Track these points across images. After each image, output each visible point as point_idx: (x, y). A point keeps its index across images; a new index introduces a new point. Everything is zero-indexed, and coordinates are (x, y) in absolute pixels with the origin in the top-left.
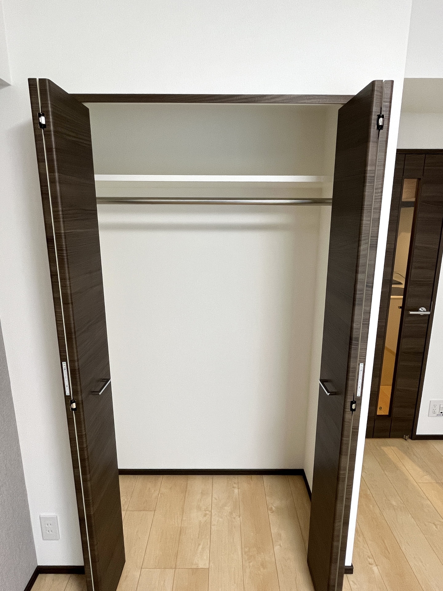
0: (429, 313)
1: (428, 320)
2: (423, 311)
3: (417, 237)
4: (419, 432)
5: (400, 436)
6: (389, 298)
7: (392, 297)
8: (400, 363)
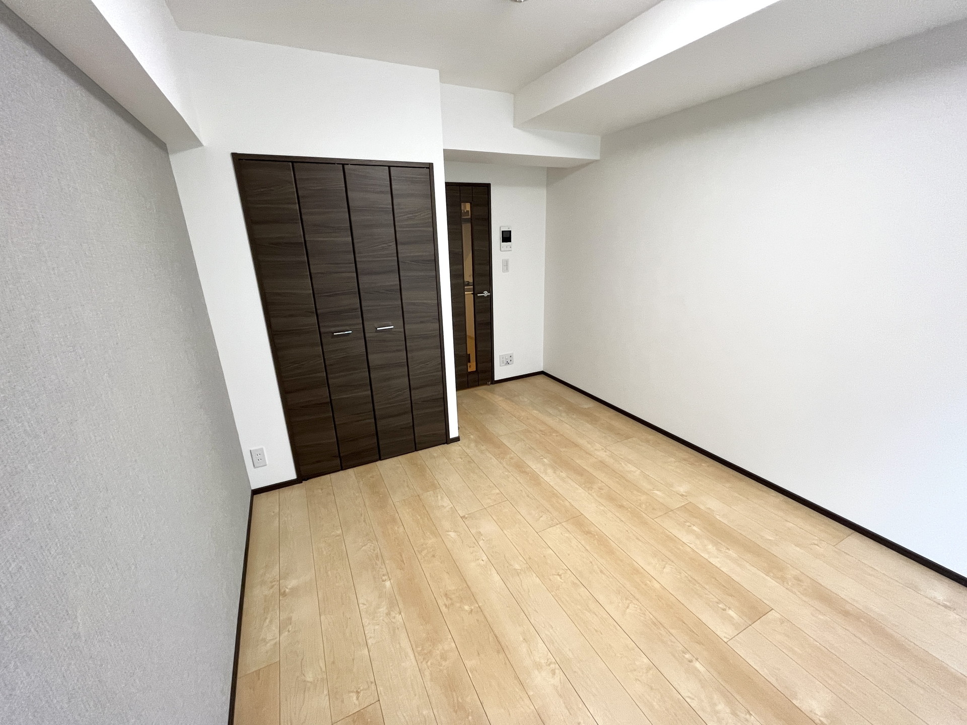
0: (489, 294)
1: (491, 298)
2: (486, 294)
3: (476, 243)
4: (496, 378)
5: (486, 384)
6: (464, 295)
7: (466, 293)
8: (477, 332)
